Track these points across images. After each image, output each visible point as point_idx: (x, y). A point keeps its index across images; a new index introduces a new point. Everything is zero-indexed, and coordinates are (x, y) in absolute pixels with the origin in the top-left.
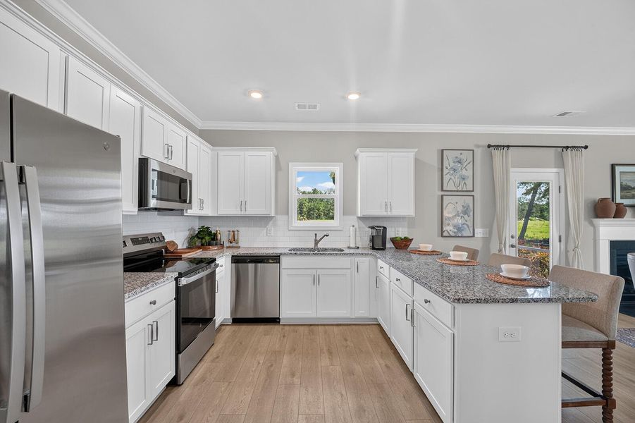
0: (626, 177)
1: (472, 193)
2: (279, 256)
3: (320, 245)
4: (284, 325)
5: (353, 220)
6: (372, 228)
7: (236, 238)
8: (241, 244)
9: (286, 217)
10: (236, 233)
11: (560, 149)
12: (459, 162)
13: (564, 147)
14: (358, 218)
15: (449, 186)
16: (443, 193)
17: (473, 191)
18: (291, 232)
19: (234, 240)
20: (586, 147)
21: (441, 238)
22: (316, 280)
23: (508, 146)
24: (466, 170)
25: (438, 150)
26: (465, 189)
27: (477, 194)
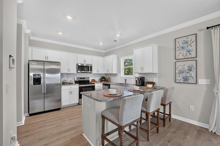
1: (196, 59)
9: (120, 74)
12: (186, 43)
15: (180, 57)
16: (176, 61)
19: (109, 80)
21: (176, 83)
24: (191, 46)
25: (173, 39)
26: (190, 57)
27: (199, 59)
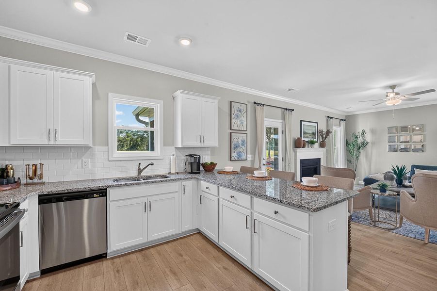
0: (306, 127)
1: (246, 132)
2: (106, 189)
3: (143, 174)
4: (112, 258)
5: (171, 150)
6: (191, 156)
7: (39, 172)
8: (46, 179)
9: (105, 148)
10: (39, 167)
11: (283, 110)
12: (240, 111)
13: (285, 109)
14: (176, 148)
15: (234, 127)
16: (231, 131)
17: (247, 131)
18: (111, 162)
19: (35, 174)
20: (293, 110)
21: (230, 162)
22: (147, 207)
23: (263, 105)
24: (243, 117)
25: (228, 101)
26: (242, 129)
27: (248, 132)
